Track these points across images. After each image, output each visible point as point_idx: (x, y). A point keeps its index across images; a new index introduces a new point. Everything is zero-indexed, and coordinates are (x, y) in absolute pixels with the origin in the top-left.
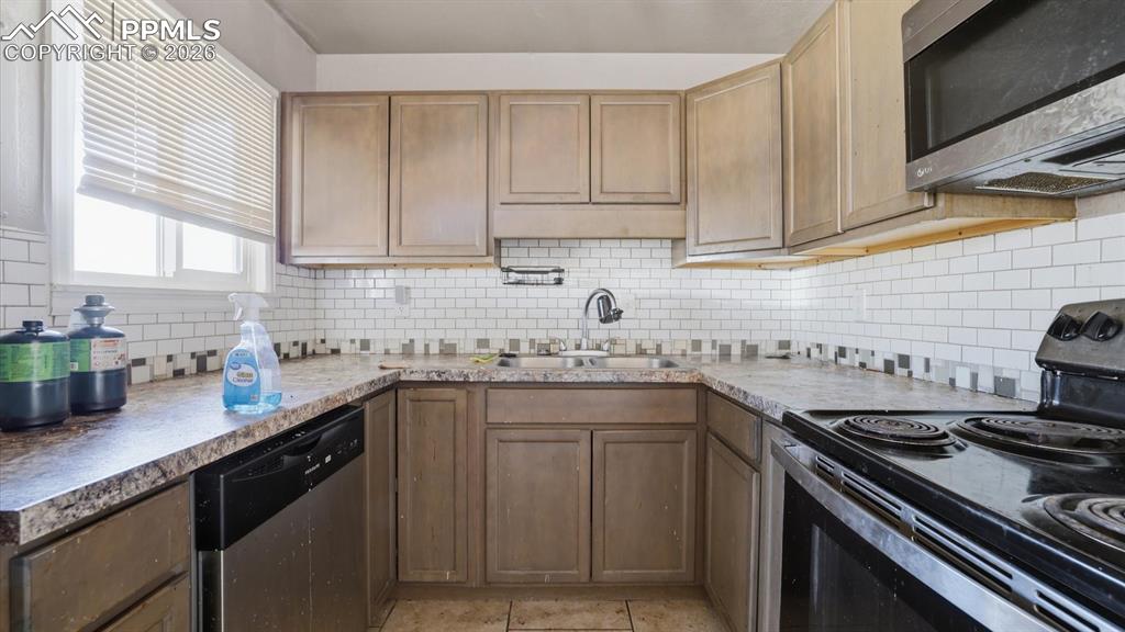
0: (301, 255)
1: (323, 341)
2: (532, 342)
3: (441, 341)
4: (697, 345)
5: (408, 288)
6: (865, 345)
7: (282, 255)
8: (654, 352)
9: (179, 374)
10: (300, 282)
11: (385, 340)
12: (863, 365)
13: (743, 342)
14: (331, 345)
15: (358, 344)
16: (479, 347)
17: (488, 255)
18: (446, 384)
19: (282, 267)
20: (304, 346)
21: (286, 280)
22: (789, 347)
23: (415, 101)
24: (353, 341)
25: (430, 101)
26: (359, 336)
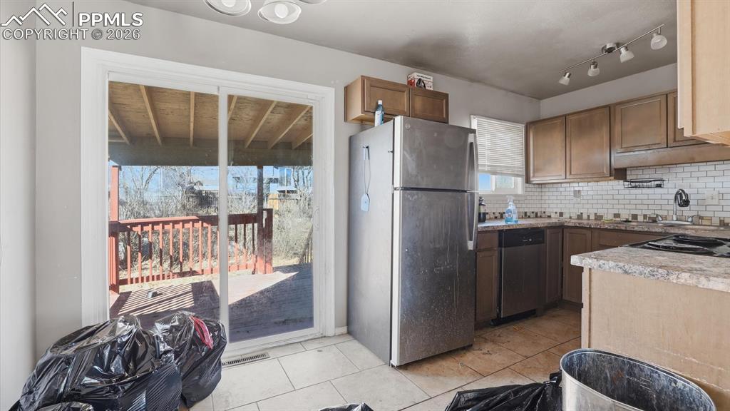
0: (535, 180)
1: (544, 212)
2: (645, 216)
3: (596, 214)
5: (579, 191)
7: (528, 181)
9: (496, 218)
10: (535, 190)
11: (570, 213)
14: (548, 214)
15: (558, 214)
16: (614, 217)
17: (611, 176)
18: (582, 228)
19: (527, 185)
20: (537, 214)
21: (529, 189)
23: (576, 117)
24: (556, 213)
25: (583, 115)
26: (559, 211)
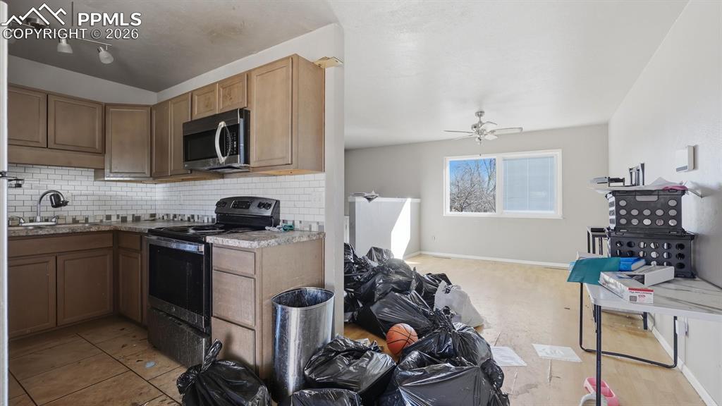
4: (109, 217)
6: (182, 213)
8: (84, 221)
12: (181, 220)
13: (133, 215)
22: (155, 216)
